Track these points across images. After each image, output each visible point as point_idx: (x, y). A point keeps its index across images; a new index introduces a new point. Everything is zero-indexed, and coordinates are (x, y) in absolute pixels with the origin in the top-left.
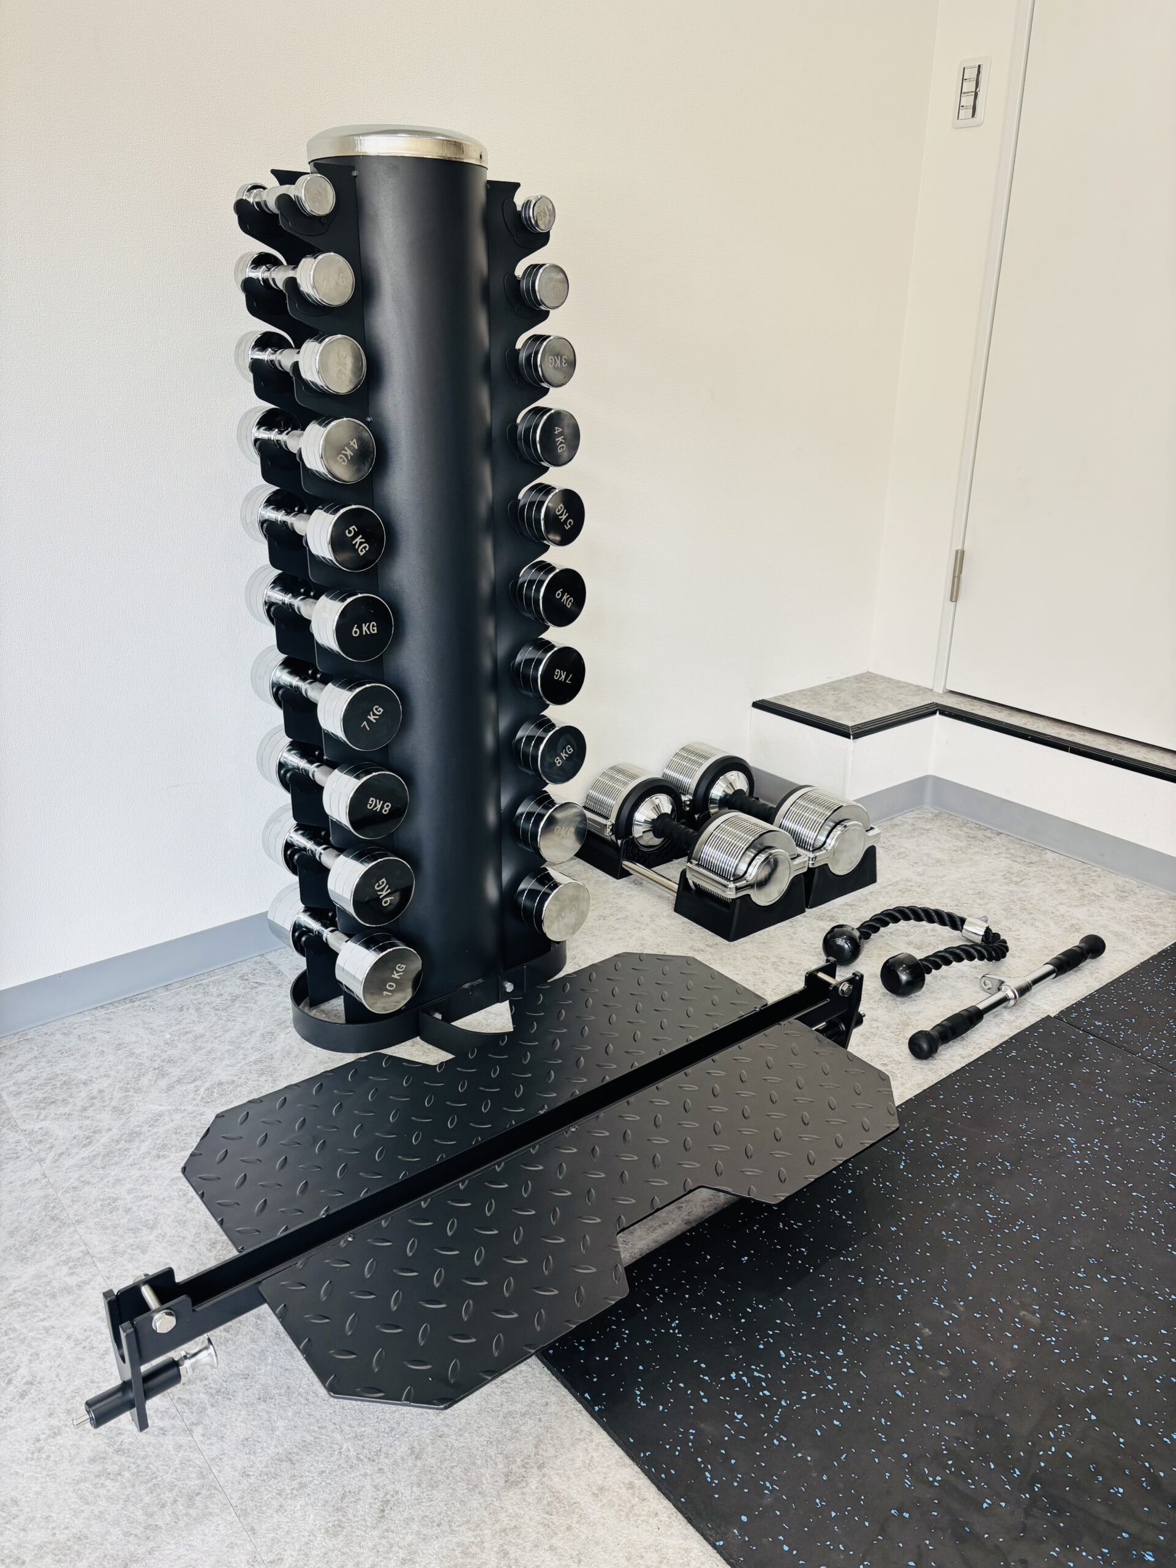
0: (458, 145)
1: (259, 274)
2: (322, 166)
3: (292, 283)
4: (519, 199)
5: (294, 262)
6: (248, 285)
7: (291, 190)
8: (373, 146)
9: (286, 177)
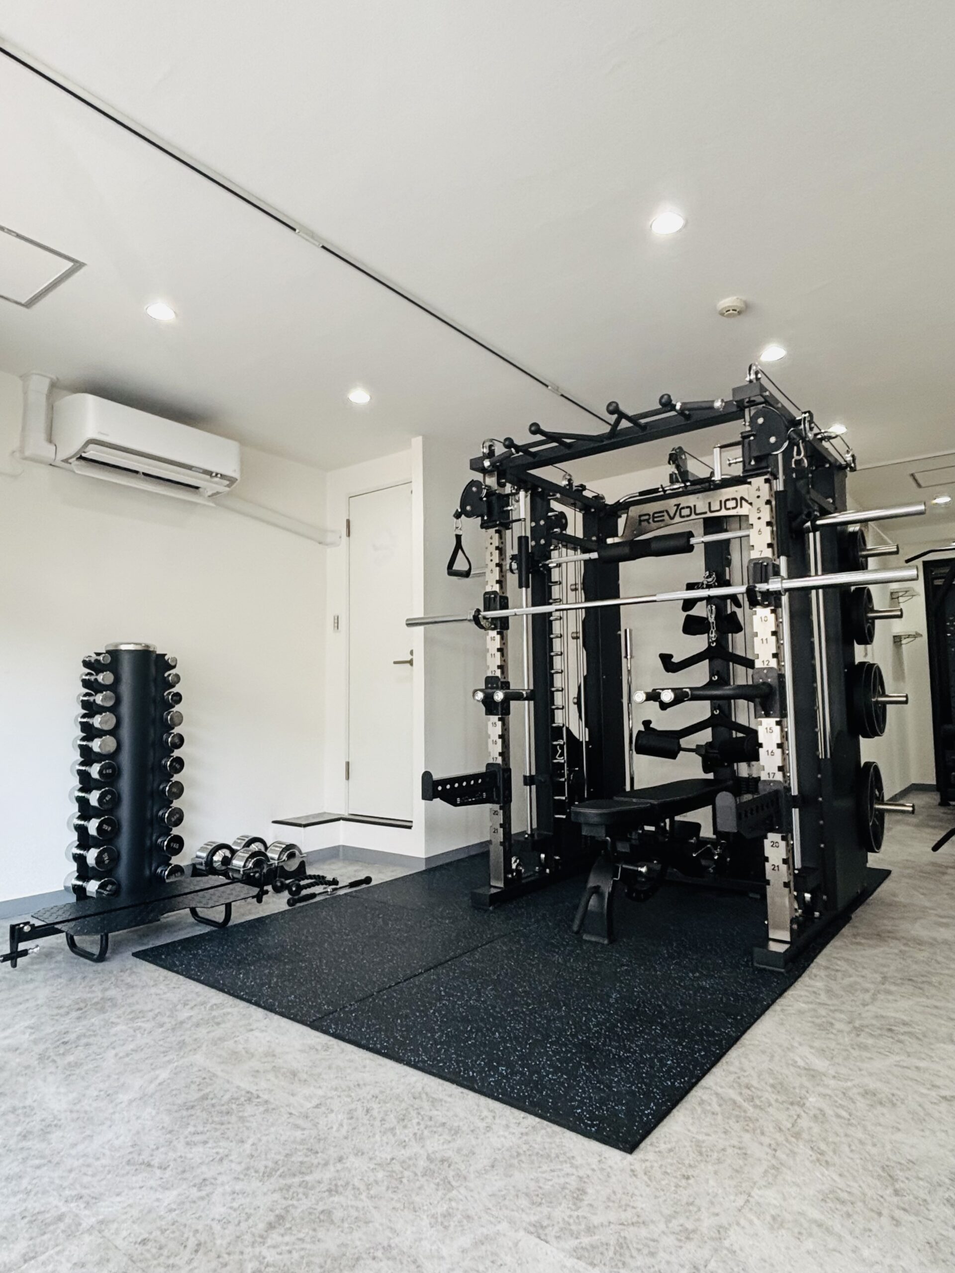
0: (147, 646)
1: (87, 678)
2: (108, 652)
3: (96, 680)
4: (166, 658)
5: (97, 675)
6: (84, 681)
7: (98, 658)
8: (123, 647)
9: (98, 654)
